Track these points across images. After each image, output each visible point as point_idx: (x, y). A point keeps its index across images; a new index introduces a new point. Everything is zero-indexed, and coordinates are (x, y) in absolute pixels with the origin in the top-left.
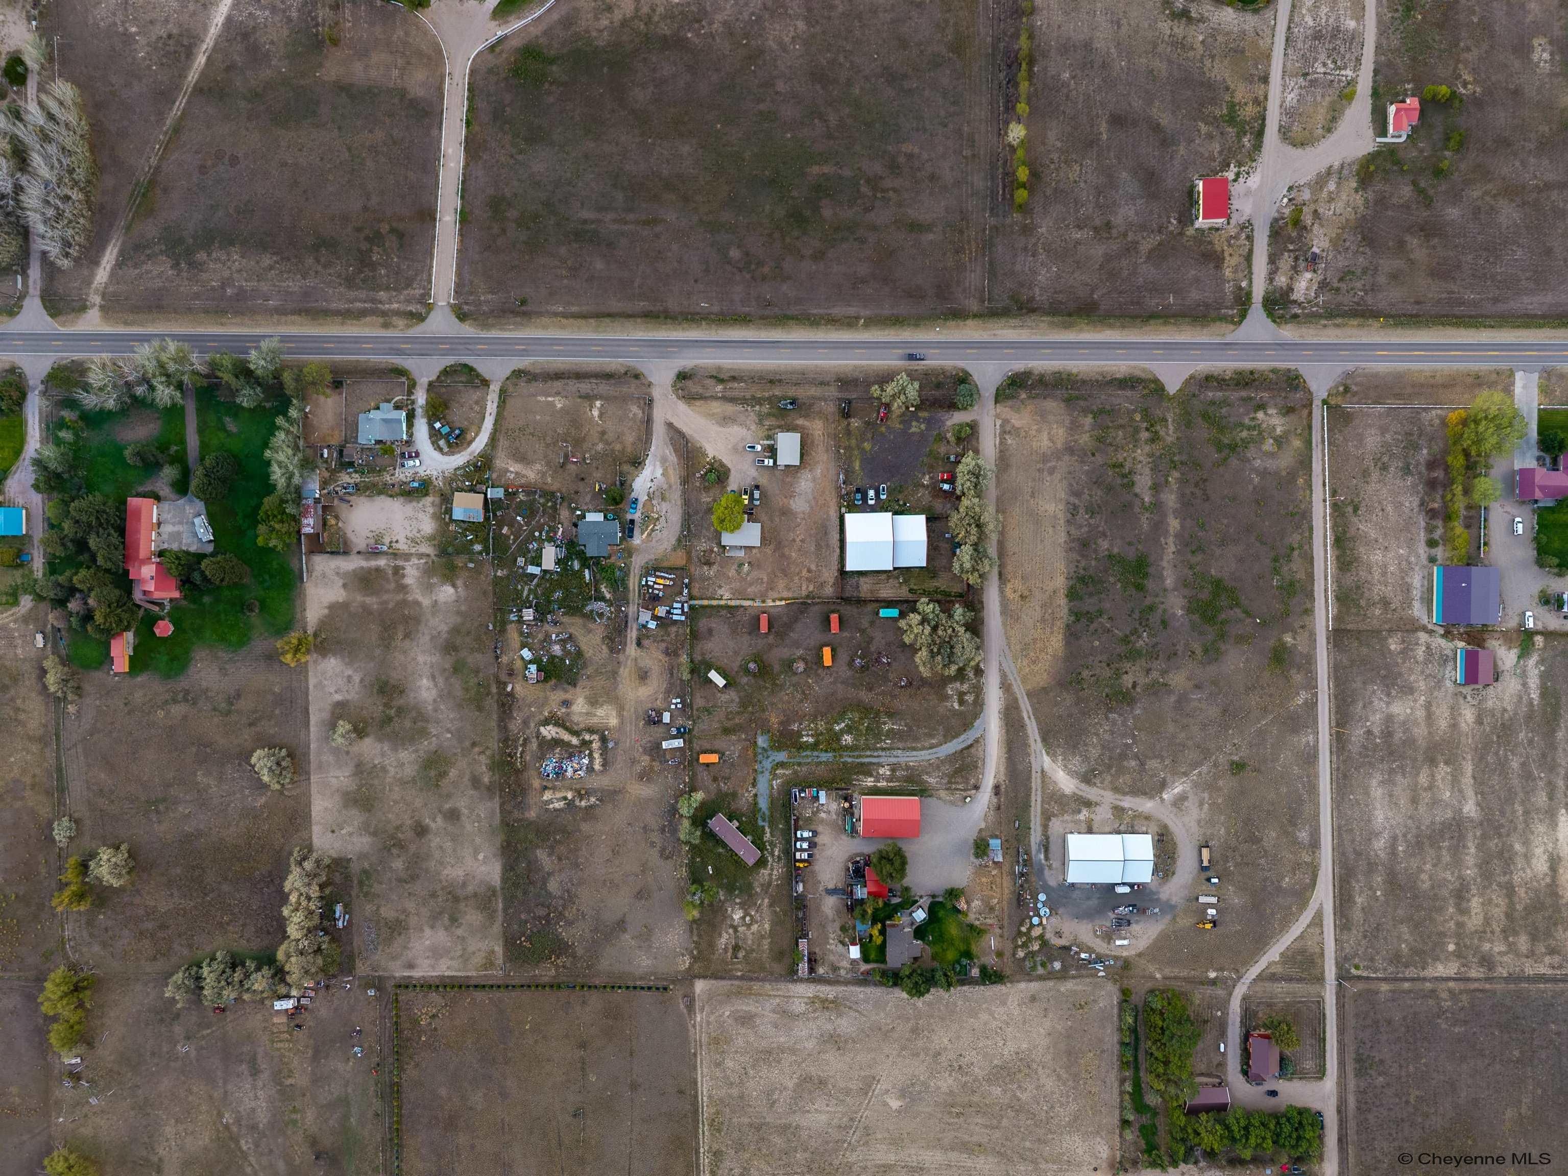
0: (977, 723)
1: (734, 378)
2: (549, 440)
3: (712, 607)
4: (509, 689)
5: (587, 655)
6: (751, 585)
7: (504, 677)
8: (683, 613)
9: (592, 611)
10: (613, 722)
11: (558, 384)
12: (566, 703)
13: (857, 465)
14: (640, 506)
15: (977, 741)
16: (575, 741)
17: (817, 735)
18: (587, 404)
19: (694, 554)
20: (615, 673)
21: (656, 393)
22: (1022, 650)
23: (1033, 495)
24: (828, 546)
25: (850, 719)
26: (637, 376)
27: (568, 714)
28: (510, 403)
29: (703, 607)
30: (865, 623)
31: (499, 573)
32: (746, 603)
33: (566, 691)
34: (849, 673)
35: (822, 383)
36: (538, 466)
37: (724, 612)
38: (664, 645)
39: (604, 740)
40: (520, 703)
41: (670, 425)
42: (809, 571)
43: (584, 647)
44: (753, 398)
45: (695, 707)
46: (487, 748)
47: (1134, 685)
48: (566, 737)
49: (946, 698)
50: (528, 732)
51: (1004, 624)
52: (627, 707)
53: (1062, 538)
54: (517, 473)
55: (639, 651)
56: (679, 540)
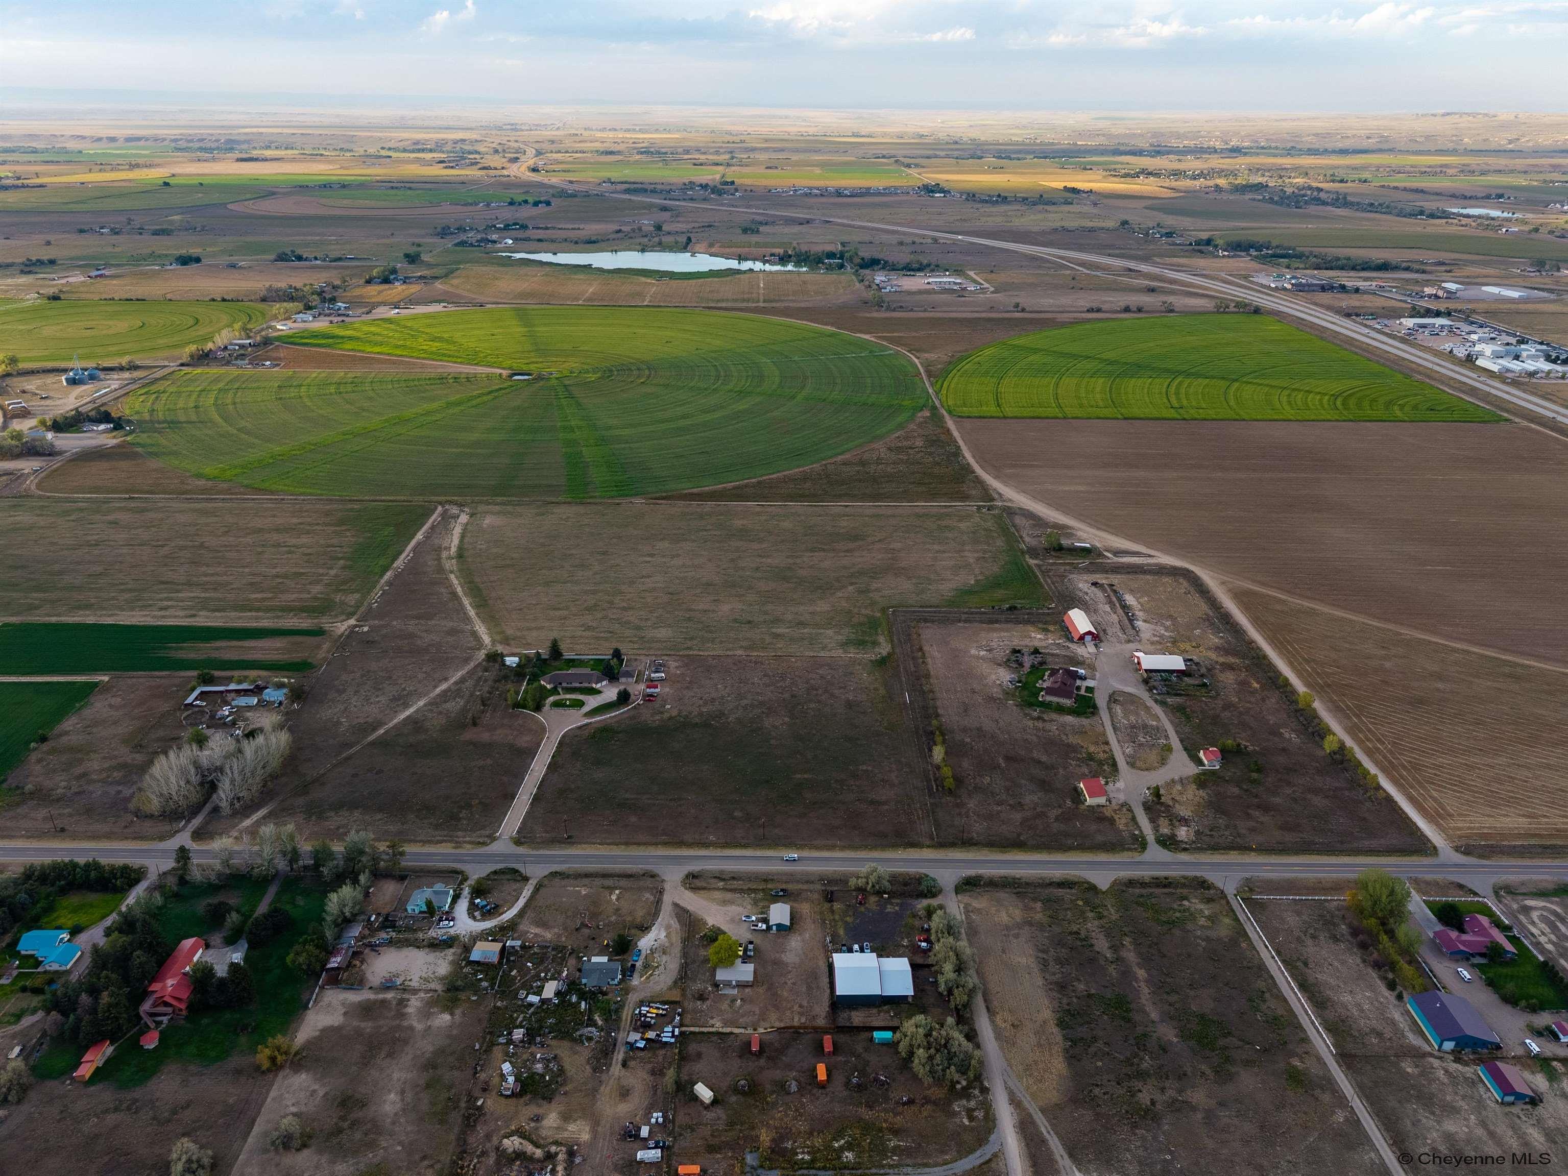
0: (992, 1138)
1: (733, 878)
2: (569, 913)
3: (703, 1033)
4: (479, 1103)
5: (569, 1074)
6: (743, 1016)
7: (476, 1093)
8: (673, 1036)
9: (581, 1036)
10: (585, 1137)
11: (586, 881)
12: (537, 1119)
13: (841, 932)
14: (643, 957)
15: (995, 1155)
16: (539, 1153)
17: (813, 1151)
18: (607, 893)
19: (688, 992)
20: (595, 1090)
21: (667, 886)
22: (1026, 1070)
23: (1004, 951)
24: (818, 987)
25: (850, 1136)
26: (653, 876)
27: (537, 1129)
28: (543, 891)
29: (692, 1033)
30: (859, 1049)
31: (499, 1004)
32: (736, 1031)
33: (540, 1106)
34: (845, 1093)
35: (807, 882)
36: (556, 930)
37: (715, 1038)
38: (650, 1066)
39: (571, 1154)
40: (488, 1117)
41: (676, 905)
42: (801, 1006)
43: (567, 1066)
44: (749, 889)
45: (677, 1124)
46: (439, 1161)
47: (1153, 1102)
48: (529, 1148)
49: (955, 1114)
50: (488, 1145)
51: (1002, 1048)
52: (603, 1122)
53: (1040, 982)
54: (536, 934)
55: (623, 1071)
56: (675, 982)
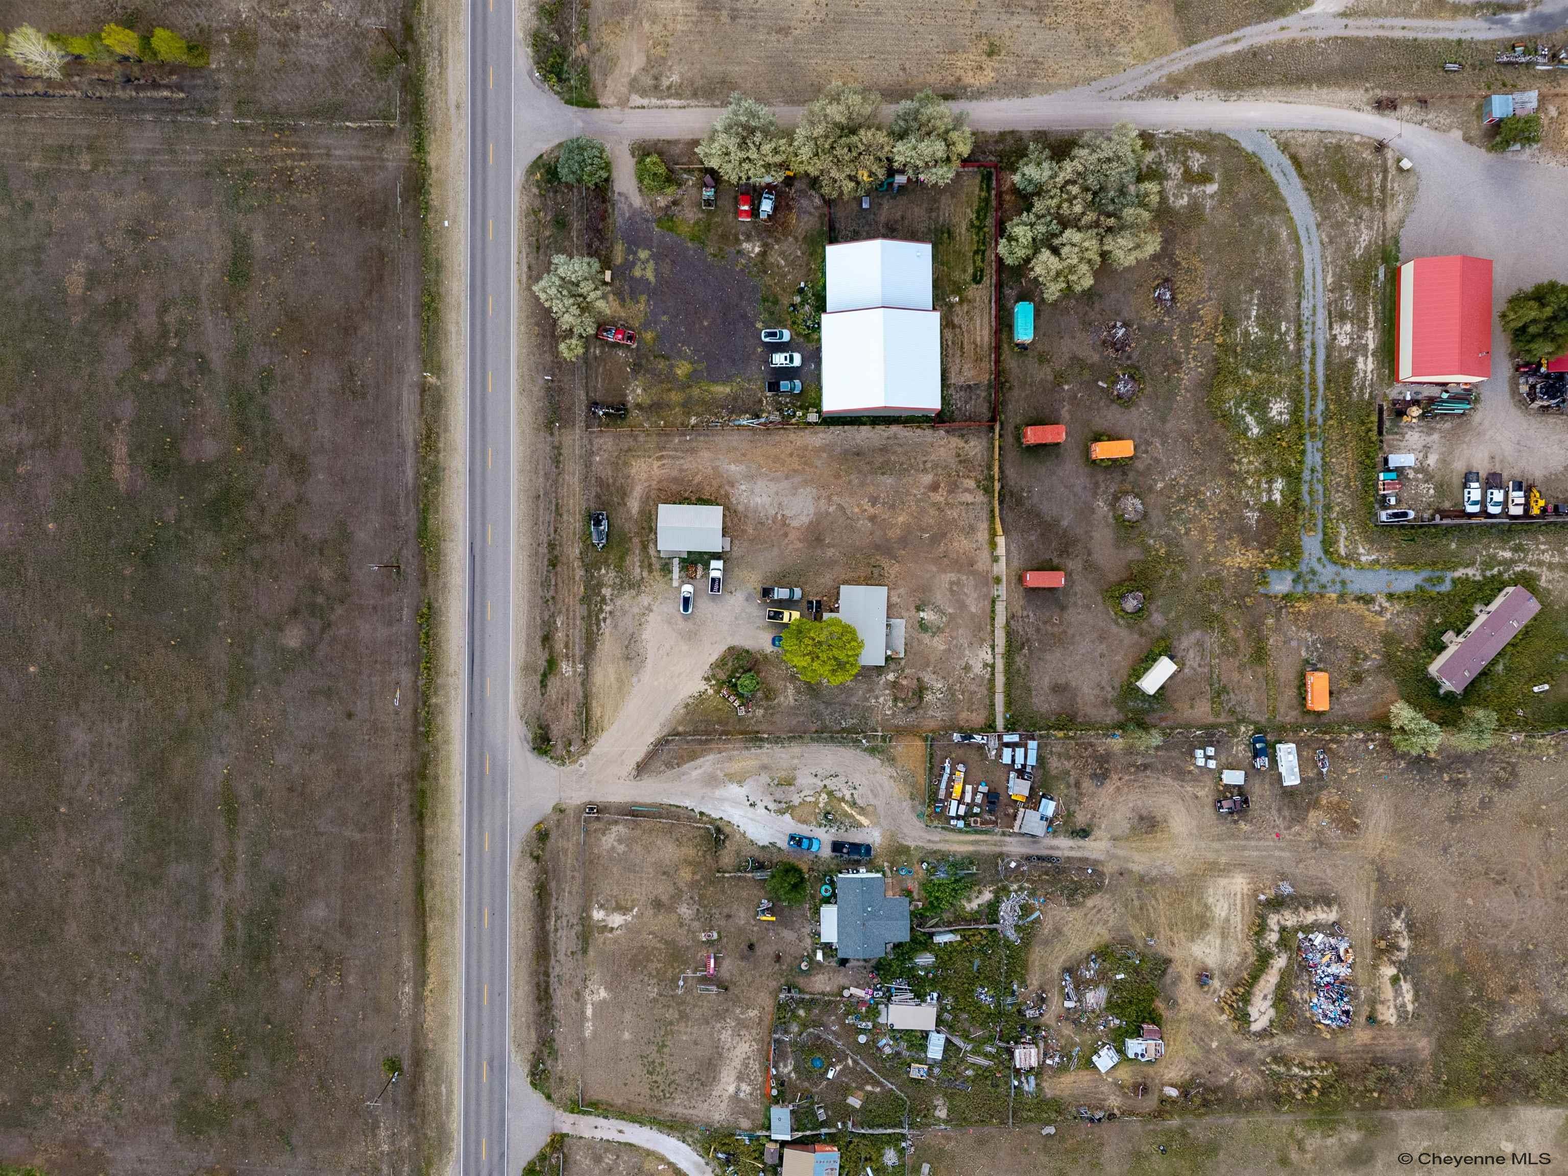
0: (1248, 146)
1: (546, 639)
2: (671, 1014)
3: (1009, 684)
4: (1173, 1093)
5: (1106, 937)
6: (962, 606)
7: (1151, 1103)
8: (1022, 744)
9: (1018, 928)
10: (1239, 883)
11: (561, 996)
12: (1203, 978)
13: (722, 390)
14: (803, 830)
15: (1284, 147)
16: (1280, 962)
17: (1268, 471)
18: (599, 938)
19: (900, 721)
20: (1143, 881)
21: (577, 797)
22: (1099, 53)
23: (784, 31)
24: (884, 450)
25: (1238, 405)
26: (543, 836)
27: (1225, 974)
28: (597, 1093)
29: (1009, 704)
30: (1044, 373)
31: (942, 1113)
32: (1001, 619)
33: (1179, 978)
34: (1144, 406)
35: (557, 460)
36: (726, 1036)
37: (1020, 661)
38: (1087, 784)
39: (1277, 903)
40: (1202, 1070)
41: (642, 768)
42: (935, 487)
43: (1090, 944)
44: (585, 599)
45: (1211, 719)
46: (1291, 1135)
48: (1270, 980)
49: (1195, 208)
50: (1259, 1054)
51: (1046, 90)
52: (1211, 856)
54: (740, 1078)
55: (1097, 833)
56: (872, 751)
